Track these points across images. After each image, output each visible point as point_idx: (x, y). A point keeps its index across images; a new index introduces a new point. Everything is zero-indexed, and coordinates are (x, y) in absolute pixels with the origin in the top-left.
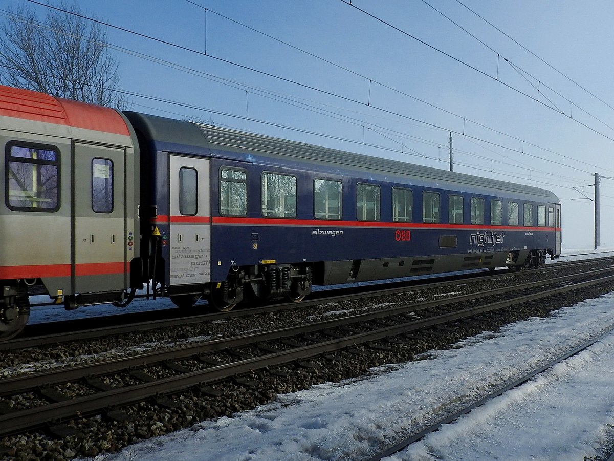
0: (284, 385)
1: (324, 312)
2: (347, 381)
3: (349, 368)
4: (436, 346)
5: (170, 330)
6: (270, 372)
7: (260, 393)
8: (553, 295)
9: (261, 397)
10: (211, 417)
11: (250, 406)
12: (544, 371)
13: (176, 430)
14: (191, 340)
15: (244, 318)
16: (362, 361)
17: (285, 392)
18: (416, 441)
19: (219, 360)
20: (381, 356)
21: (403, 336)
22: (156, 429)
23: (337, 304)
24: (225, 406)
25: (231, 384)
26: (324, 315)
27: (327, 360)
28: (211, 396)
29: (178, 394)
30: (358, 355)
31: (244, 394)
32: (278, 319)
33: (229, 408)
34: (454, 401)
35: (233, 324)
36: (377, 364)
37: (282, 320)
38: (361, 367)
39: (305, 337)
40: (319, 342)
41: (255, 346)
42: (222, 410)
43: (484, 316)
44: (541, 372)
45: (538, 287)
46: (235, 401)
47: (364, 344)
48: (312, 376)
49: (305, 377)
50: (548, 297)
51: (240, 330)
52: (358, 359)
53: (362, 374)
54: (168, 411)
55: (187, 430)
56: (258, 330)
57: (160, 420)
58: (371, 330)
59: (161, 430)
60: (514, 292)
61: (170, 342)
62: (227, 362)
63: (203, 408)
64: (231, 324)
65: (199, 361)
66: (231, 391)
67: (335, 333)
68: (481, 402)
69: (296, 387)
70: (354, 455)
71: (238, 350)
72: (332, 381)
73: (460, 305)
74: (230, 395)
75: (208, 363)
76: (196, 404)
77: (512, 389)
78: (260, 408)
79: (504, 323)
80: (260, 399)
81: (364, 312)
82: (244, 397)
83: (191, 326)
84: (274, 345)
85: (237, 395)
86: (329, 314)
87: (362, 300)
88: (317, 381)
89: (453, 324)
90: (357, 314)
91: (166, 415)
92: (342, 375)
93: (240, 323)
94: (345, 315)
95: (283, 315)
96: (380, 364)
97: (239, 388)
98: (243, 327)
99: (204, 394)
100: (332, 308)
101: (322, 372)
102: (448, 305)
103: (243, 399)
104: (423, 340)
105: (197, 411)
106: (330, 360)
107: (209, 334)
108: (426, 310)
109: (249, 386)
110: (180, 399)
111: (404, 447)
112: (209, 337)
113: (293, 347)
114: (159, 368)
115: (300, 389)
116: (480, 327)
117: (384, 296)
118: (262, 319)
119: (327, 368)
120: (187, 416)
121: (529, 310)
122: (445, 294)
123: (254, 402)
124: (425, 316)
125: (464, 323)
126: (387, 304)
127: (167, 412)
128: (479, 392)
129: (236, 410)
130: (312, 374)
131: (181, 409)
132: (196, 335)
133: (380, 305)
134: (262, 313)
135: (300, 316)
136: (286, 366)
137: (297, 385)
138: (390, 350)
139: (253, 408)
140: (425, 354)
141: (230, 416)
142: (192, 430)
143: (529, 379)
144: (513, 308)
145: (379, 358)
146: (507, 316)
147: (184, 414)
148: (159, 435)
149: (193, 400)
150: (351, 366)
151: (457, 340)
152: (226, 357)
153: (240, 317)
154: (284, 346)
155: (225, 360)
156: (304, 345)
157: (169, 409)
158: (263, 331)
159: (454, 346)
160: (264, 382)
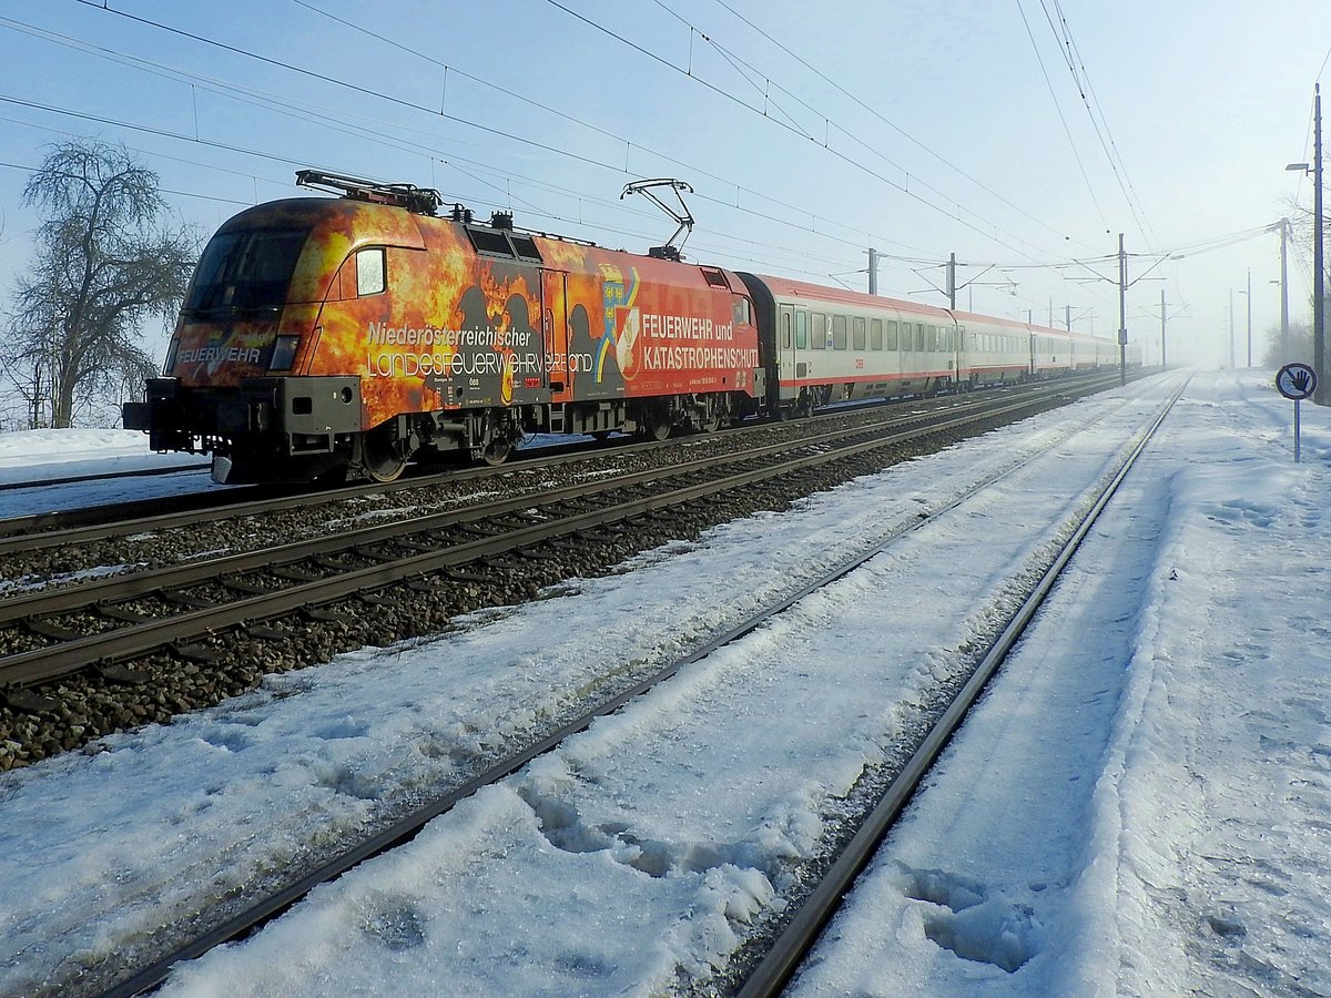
0: (278, 656)
1: (358, 513)
2: (407, 643)
3: (409, 619)
4: (580, 570)
5: (36, 556)
6: (248, 633)
7: (229, 673)
8: (797, 471)
9: (230, 681)
10: (126, 726)
11: (208, 700)
12: (784, 610)
13: (49, 754)
14: (79, 575)
15: (194, 528)
16: (435, 603)
17: (280, 670)
18: (546, 752)
19: (142, 612)
20: (474, 593)
21: (516, 553)
22: (7, 755)
23: (383, 497)
24: (155, 701)
25: (167, 658)
26: (359, 519)
27: (365, 604)
28: (124, 684)
29: (53, 684)
30: (428, 592)
31: (194, 676)
32: (265, 529)
33: (163, 706)
34: (618, 672)
35: (171, 541)
36: (466, 608)
37: (272, 530)
38: (433, 616)
39: (320, 562)
40: (348, 571)
41: (217, 581)
42: (147, 710)
43: (671, 512)
44: (780, 612)
45: (769, 456)
46: (176, 691)
47: (438, 572)
48: (336, 637)
49: (321, 638)
50: (787, 475)
51: (186, 553)
52: (427, 600)
53: (436, 629)
54: (32, 717)
55: (74, 754)
56: (223, 551)
57: (15, 737)
58: (453, 544)
59: (17, 756)
60: (725, 465)
61: (36, 581)
62: (160, 615)
63: (108, 709)
64: (165, 541)
65: (99, 616)
66: (168, 672)
67: (380, 552)
68: (668, 671)
69: (303, 659)
70: (423, 786)
71: (182, 592)
72: (375, 643)
73: (624, 494)
74: (166, 680)
75: (118, 620)
76: (92, 702)
77: (727, 644)
78: (227, 702)
79: (707, 524)
80: (228, 685)
81: (437, 511)
82: (195, 684)
83: (81, 546)
84: (257, 580)
85: (181, 680)
86: (367, 516)
87: (433, 487)
88: (346, 645)
89: (612, 528)
90: (423, 515)
91: (27, 727)
92: (396, 632)
93: (185, 539)
94: (400, 517)
95: (275, 520)
96: (471, 609)
97: (184, 665)
98: (192, 547)
99: (109, 682)
100: (374, 505)
101: (355, 629)
102: (601, 494)
103: (193, 688)
104: (554, 560)
105: (94, 715)
106: (372, 605)
107: (119, 563)
108: (558, 503)
109: (204, 661)
110: (57, 694)
111: (522, 765)
112: (120, 567)
113: (296, 581)
114: (13, 632)
115: (310, 663)
116: (663, 533)
117: (477, 479)
118: (231, 529)
119: (366, 619)
120: (73, 727)
121: (754, 499)
122: (594, 473)
123: (215, 691)
124: (557, 516)
125: (632, 525)
126: (483, 494)
127: (30, 720)
128: (664, 654)
129: (177, 709)
130: (336, 633)
131: (60, 713)
132: (91, 564)
133: (469, 497)
134: (231, 519)
135: (310, 521)
136: (281, 619)
137: (303, 654)
138: (490, 581)
139: (213, 704)
140: (558, 586)
141: (165, 723)
142: (84, 753)
143: (757, 626)
144: (723, 496)
145: (470, 598)
146: (713, 511)
147: (68, 722)
148: (12, 767)
149: (86, 694)
150: (415, 615)
151: (620, 558)
152: (157, 606)
153: (185, 528)
154: (277, 581)
155: (154, 611)
156: (318, 578)
157: (35, 714)
158: (232, 553)
159: (615, 569)
160: (236, 652)
